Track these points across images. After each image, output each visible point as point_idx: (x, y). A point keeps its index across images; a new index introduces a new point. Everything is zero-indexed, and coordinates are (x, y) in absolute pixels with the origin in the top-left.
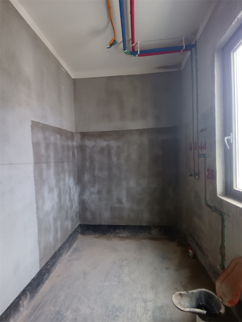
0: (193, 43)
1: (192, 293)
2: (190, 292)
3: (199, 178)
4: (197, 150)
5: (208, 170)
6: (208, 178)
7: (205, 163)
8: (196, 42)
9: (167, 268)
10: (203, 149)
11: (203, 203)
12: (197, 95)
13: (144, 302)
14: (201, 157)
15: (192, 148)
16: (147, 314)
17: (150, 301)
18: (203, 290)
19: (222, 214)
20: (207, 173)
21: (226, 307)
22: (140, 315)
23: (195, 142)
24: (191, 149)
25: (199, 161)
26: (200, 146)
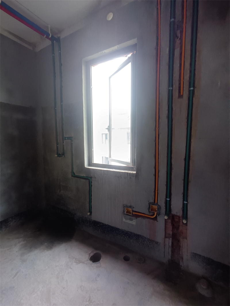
3: (64, 157)
4: (61, 134)
7: (72, 144)
8: (59, 38)
12: (61, 87)
14: (65, 139)
19: (89, 178)
25: (63, 143)
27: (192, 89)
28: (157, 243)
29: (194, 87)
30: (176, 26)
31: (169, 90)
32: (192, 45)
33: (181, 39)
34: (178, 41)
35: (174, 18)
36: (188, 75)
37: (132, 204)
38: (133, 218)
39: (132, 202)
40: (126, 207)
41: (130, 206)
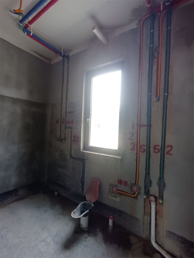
0: (66, 54)
1: (78, 208)
2: (77, 208)
3: (65, 142)
4: (64, 123)
5: (74, 136)
6: (74, 141)
7: (72, 132)
8: (68, 55)
9: (45, 212)
10: (70, 124)
11: (68, 157)
12: (67, 89)
13: (44, 242)
14: (67, 128)
15: (59, 122)
16: (50, 245)
17: (47, 238)
18: (82, 203)
19: (83, 160)
20: (73, 138)
21: (93, 203)
22: (46, 251)
23: (62, 118)
24: (57, 122)
25: (65, 131)
26: (68, 121)
29: (168, 93)
30: (154, 50)
31: (148, 95)
34: (156, 60)
35: (153, 44)
36: (163, 85)
37: (117, 184)
38: (118, 195)
39: (117, 182)
40: (112, 186)
41: (116, 186)
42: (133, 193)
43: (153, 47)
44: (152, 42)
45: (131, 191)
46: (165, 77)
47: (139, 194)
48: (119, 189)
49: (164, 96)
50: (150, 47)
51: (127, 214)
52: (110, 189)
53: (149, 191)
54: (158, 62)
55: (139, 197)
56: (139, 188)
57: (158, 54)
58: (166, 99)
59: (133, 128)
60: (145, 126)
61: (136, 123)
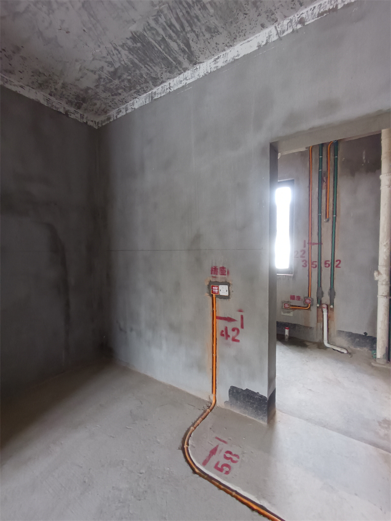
27: (335, 216)
28: (311, 328)
29: (336, 215)
30: (323, 174)
31: (319, 216)
32: (334, 187)
33: (326, 182)
34: (324, 184)
35: (322, 169)
36: (332, 208)
37: (290, 300)
38: (291, 311)
39: (290, 299)
40: (284, 303)
41: (288, 302)
42: (306, 306)
43: (322, 171)
44: (321, 167)
45: (304, 304)
46: (333, 200)
47: (312, 305)
48: (291, 304)
49: (333, 217)
50: (319, 172)
51: (301, 325)
52: (282, 307)
53: (321, 301)
54: (327, 186)
55: (312, 308)
56: (313, 300)
57: (327, 178)
58: (334, 220)
59: (305, 247)
60: (316, 244)
61: (307, 242)
